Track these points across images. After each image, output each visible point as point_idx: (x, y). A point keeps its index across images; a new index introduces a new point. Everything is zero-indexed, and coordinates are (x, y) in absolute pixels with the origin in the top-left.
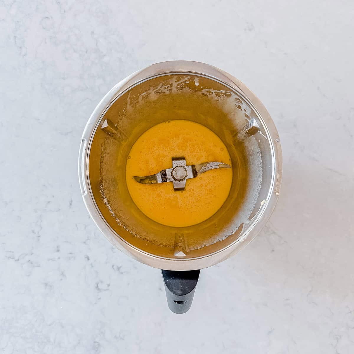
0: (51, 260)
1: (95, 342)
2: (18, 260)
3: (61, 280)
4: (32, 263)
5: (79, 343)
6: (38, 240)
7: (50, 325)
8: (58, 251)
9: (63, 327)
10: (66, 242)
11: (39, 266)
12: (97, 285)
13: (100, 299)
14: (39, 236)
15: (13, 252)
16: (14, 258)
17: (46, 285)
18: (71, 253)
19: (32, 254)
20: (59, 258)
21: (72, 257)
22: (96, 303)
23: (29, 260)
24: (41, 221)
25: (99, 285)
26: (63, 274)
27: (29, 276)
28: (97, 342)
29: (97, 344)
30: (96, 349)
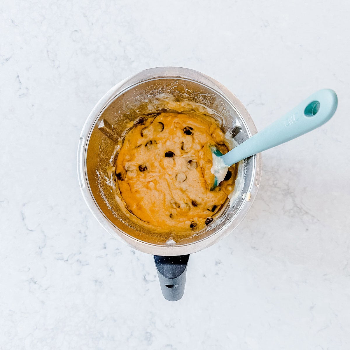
0: (99, 257)
1: (147, 333)
2: (67, 260)
3: (110, 275)
4: (80, 262)
5: (132, 335)
6: (85, 240)
7: (102, 320)
8: (105, 248)
9: (115, 321)
10: (111, 239)
11: (87, 265)
12: (145, 277)
13: (148, 290)
14: (86, 236)
15: (61, 253)
16: (62, 259)
17: (96, 281)
18: (117, 249)
19: (80, 253)
20: (107, 255)
21: (119, 253)
22: (145, 295)
23: (78, 260)
24: (87, 221)
25: (146, 277)
26: (111, 270)
27: (79, 275)
28: (149, 333)
29: (149, 334)
30: (149, 339)
